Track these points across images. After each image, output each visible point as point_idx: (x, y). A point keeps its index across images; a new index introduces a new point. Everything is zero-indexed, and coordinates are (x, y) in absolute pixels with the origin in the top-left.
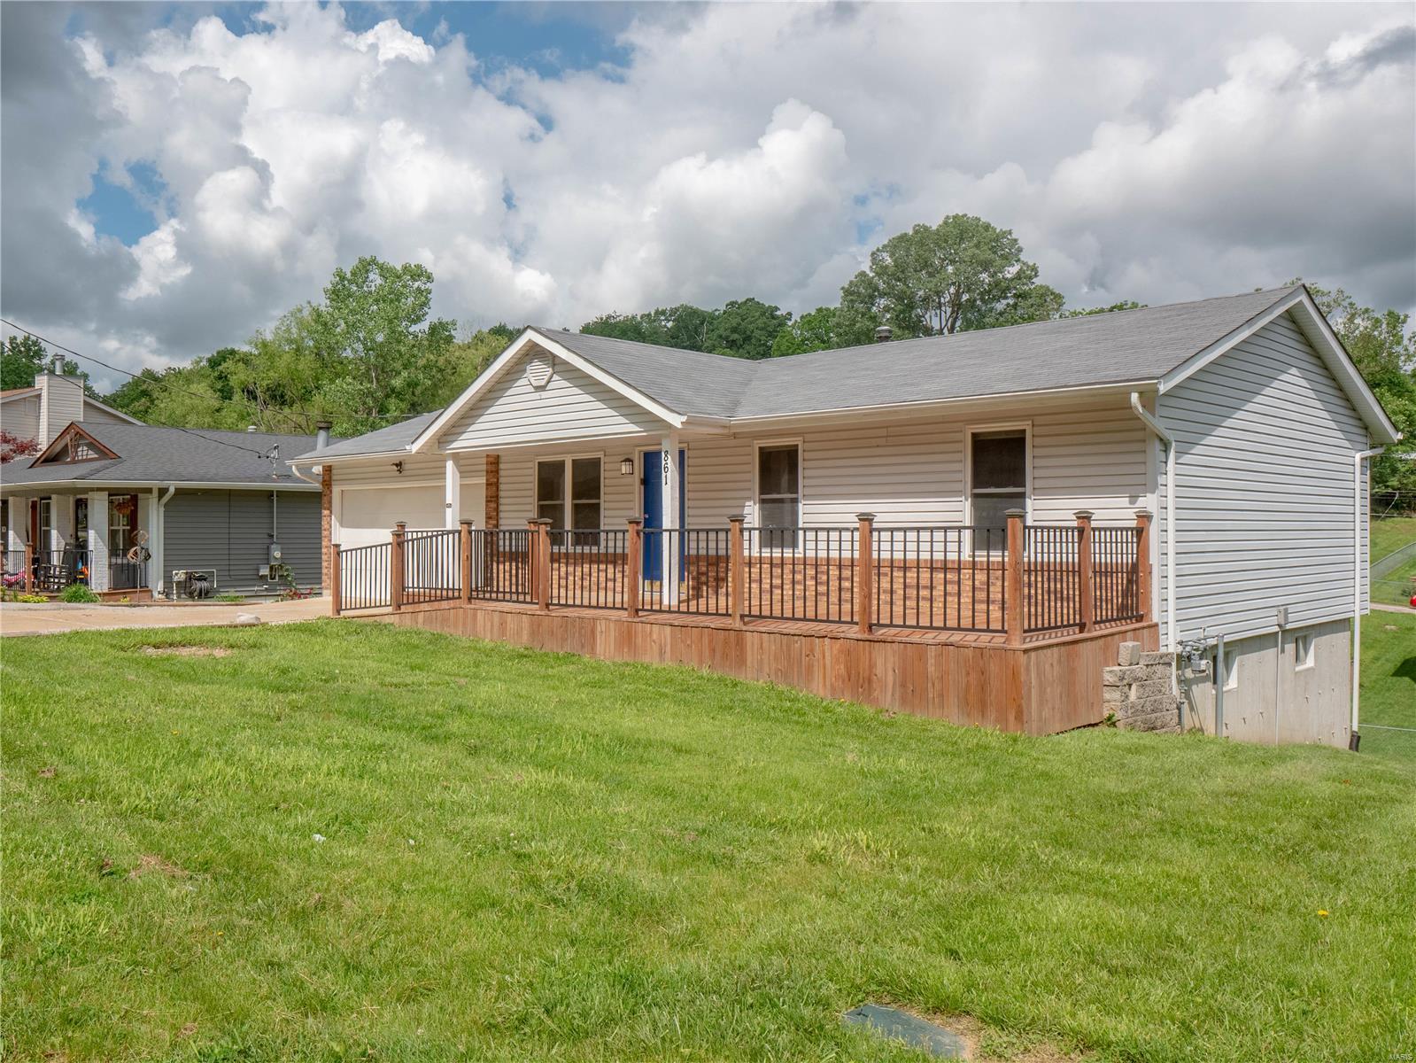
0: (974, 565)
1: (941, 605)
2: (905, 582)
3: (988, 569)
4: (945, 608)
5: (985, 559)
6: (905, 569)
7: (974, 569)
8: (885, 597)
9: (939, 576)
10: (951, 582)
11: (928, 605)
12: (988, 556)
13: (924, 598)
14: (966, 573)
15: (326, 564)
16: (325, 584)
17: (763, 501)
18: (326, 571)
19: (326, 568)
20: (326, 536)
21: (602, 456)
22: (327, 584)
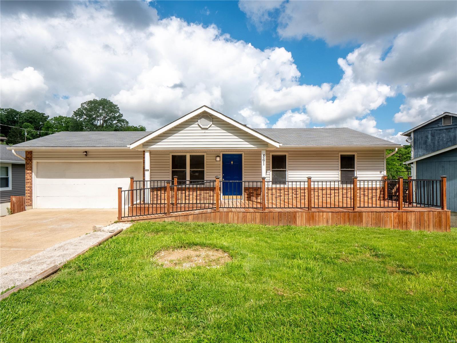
0: (343, 188)
1: (334, 199)
2: (322, 193)
3: (347, 189)
4: (335, 199)
5: (346, 187)
6: (322, 190)
7: (343, 189)
8: (316, 197)
9: (333, 191)
10: (336, 193)
11: (330, 199)
12: (347, 186)
13: (328, 197)
14: (340, 191)
15: (29, 195)
16: (28, 204)
17: (273, 171)
18: (29, 198)
19: (29, 196)
20: (29, 182)
21: (205, 154)
22: (29, 204)
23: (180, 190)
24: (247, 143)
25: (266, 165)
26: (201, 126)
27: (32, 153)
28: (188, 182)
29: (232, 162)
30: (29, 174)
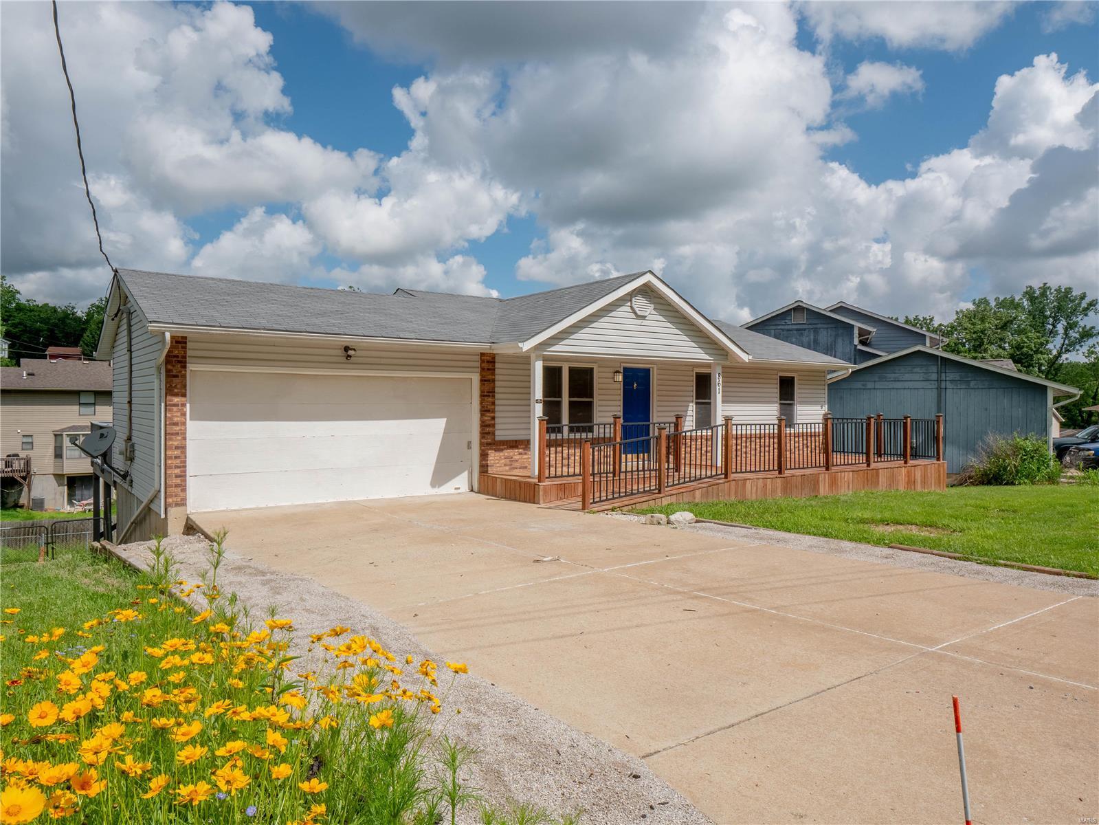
15: (177, 471)
16: (175, 499)
17: (697, 403)
18: (178, 481)
19: (176, 476)
20: (177, 434)
21: (595, 366)
22: (179, 499)
23: (552, 446)
24: (700, 350)
25: (722, 391)
26: (637, 310)
27: (185, 343)
28: (566, 429)
29: (635, 385)
30: (180, 408)
